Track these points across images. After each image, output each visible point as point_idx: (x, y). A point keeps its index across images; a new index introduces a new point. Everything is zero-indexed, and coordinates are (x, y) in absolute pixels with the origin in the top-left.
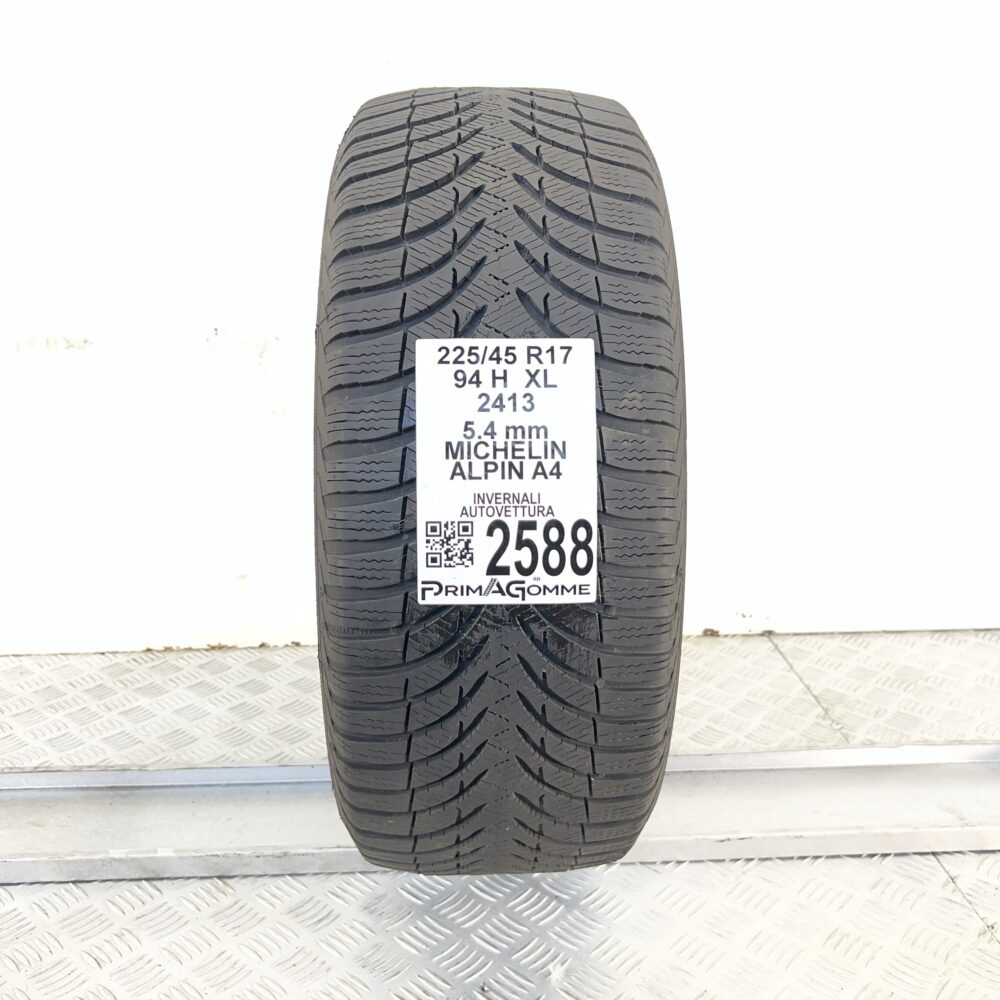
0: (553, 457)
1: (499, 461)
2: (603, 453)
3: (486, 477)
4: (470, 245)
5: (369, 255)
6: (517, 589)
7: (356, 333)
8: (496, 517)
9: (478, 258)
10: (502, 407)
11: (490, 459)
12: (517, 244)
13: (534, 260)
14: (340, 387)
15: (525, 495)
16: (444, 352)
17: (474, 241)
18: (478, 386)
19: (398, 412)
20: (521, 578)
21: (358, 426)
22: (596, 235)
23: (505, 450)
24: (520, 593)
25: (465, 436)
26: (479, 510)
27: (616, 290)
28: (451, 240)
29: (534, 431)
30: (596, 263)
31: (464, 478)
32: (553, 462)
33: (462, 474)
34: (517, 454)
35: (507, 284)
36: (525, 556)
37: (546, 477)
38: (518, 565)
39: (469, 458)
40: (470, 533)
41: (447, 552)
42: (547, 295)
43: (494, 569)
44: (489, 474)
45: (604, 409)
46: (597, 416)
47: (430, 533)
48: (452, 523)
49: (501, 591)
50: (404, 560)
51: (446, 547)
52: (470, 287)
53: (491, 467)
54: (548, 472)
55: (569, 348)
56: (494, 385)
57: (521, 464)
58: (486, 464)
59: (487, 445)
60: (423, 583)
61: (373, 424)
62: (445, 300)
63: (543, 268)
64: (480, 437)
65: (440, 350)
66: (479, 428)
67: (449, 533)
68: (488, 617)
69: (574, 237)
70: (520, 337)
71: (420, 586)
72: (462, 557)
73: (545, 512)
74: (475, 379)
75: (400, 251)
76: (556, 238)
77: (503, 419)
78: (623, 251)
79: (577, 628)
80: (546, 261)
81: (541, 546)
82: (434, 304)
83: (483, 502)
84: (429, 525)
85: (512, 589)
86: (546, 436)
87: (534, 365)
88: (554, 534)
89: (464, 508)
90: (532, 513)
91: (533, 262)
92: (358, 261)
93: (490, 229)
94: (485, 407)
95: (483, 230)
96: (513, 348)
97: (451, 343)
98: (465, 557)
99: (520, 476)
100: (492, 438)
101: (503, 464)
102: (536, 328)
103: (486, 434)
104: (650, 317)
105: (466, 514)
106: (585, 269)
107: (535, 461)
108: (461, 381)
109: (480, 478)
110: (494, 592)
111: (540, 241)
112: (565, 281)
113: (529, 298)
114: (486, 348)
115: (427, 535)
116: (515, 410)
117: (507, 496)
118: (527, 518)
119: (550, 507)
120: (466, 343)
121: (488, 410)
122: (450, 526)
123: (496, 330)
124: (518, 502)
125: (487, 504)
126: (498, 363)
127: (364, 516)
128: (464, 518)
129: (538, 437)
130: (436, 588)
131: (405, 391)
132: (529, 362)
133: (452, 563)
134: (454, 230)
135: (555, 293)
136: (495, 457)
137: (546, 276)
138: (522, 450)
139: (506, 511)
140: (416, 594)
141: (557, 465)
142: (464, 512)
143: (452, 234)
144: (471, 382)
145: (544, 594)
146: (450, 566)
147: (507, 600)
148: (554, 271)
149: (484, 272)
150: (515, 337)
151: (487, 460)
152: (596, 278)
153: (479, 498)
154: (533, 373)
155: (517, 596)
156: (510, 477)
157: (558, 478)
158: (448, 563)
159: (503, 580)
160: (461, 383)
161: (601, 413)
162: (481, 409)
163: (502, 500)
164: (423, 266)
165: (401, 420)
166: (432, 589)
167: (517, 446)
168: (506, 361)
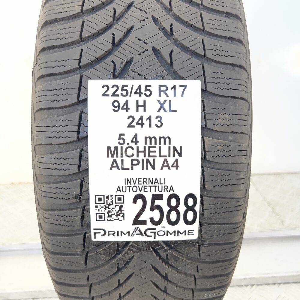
0: (174, 156)
1: (140, 159)
2: (205, 153)
3: (132, 169)
4: (124, 18)
5: (62, 24)
6: (151, 233)
7: (52, 75)
8: (138, 192)
9: (128, 27)
10: (142, 125)
11: (135, 157)
12: (153, 17)
13: (164, 28)
14: (41, 109)
15: (156, 179)
16: (106, 88)
17: (126, 16)
18: (127, 111)
19: (77, 127)
20: (153, 227)
21: (52, 135)
22: (203, 12)
23: (144, 152)
24: (153, 235)
25: (119, 143)
26: (128, 188)
27: (215, 48)
28: (112, 15)
29: (162, 140)
30: (202, 31)
31: (119, 169)
32: (174, 159)
33: (117, 166)
34: (152, 154)
35: (146, 44)
36: (156, 215)
37: (169, 169)
38: (152, 220)
39: (122, 157)
40: (122, 201)
41: (108, 212)
42: (172, 52)
43: (137, 222)
44: (134, 167)
45: (206, 126)
46: (202, 130)
47: (97, 202)
48: (111, 196)
49: (141, 233)
50: (83, 217)
51: (108, 210)
52: (123, 45)
53: (135, 162)
54: (170, 165)
55: (185, 87)
56: (137, 111)
57: (154, 160)
58: (132, 160)
59: (133, 149)
60: (94, 229)
61: (61, 134)
62: (108, 53)
63: (169, 34)
64: (128, 144)
65: (103, 87)
66: (128, 138)
67: (109, 201)
68: (134, 247)
69: (189, 14)
70: (154, 79)
71: (93, 232)
72: (117, 215)
73: (168, 189)
74: (125, 107)
75: (80, 21)
76: (178, 14)
77: (143, 132)
78: (219, 23)
79: (186, 252)
80: (171, 29)
81: (166, 209)
82: (100, 57)
83: (131, 184)
84: (97, 197)
85: (148, 233)
86: (170, 143)
87: (163, 97)
88: (174, 202)
89: (119, 187)
90: (160, 190)
91: (163, 29)
92: (54, 28)
93: (137, 8)
94: (132, 125)
95: (132, 8)
96: (150, 86)
97: (111, 82)
98: (119, 215)
99: (153, 168)
100: (136, 144)
101: (143, 160)
102: (164, 73)
103: (132, 141)
104: (235, 65)
105: (120, 190)
106: (195, 34)
107: (163, 159)
108: (116, 107)
109: (128, 169)
110: (137, 234)
111: (168, 16)
112: (183, 42)
113: (160, 54)
114: (133, 86)
115: (96, 203)
116: (150, 126)
117: (145, 180)
118: (157, 193)
119: (171, 186)
120: (120, 82)
121: (133, 126)
122: (110, 198)
123: (139, 74)
124: (152, 183)
125: (133, 185)
126: (140, 96)
127: (57, 190)
128: (119, 193)
129: (165, 143)
130: (103, 232)
131: (81, 113)
132: (160, 95)
133: (111, 219)
134: (114, 9)
135: (177, 50)
136: (138, 156)
137: (171, 38)
138: (155, 152)
139: (144, 189)
140: (90, 235)
141: (176, 161)
142: (119, 189)
143: (113, 11)
144: (123, 108)
145: (167, 235)
146: (110, 220)
147: (145, 239)
148: (176, 36)
149: (132, 35)
150: (151, 79)
151: (133, 158)
152: (203, 40)
153: (128, 181)
154: (162, 102)
155: (151, 237)
156: (147, 169)
157: (177, 169)
158: (109, 219)
159: (143, 228)
160: (116, 109)
161: (204, 128)
162: (129, 126)
163: (142, 182)
164: (94, 31)
165: (78, 132)
166: (100, 233)
167: (152, 149)
168: (145, 94)
